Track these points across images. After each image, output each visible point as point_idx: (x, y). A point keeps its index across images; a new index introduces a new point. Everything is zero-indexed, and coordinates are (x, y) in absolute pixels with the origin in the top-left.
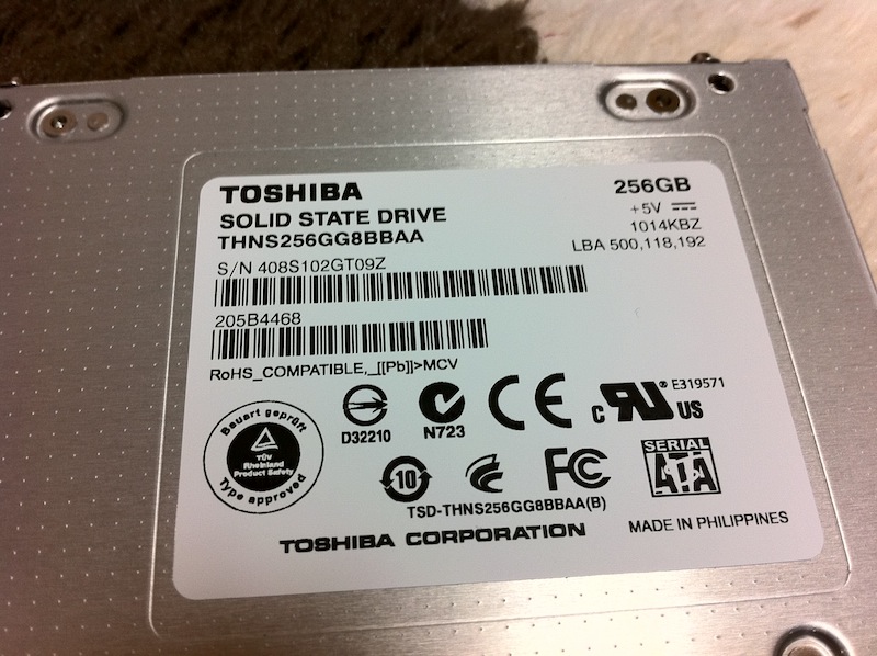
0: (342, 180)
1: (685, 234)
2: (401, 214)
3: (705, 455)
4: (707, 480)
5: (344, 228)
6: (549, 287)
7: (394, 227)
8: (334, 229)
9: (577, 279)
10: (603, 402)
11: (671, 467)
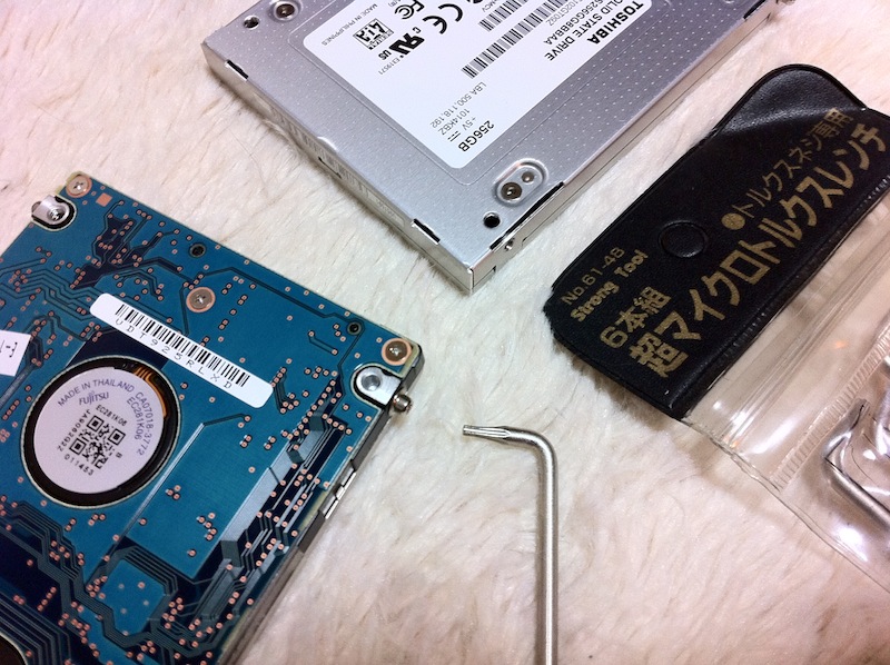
0: (604, 42)
1: (443, 123)
2: (565, 45)
3: (368, 43)
4: (360, 36)
5: (580, 24)
6: (477, 61)
7: (562, 39)
8: (583, 22)
9: (470, 72)
10: (418, 35)
11: (377, 31)
